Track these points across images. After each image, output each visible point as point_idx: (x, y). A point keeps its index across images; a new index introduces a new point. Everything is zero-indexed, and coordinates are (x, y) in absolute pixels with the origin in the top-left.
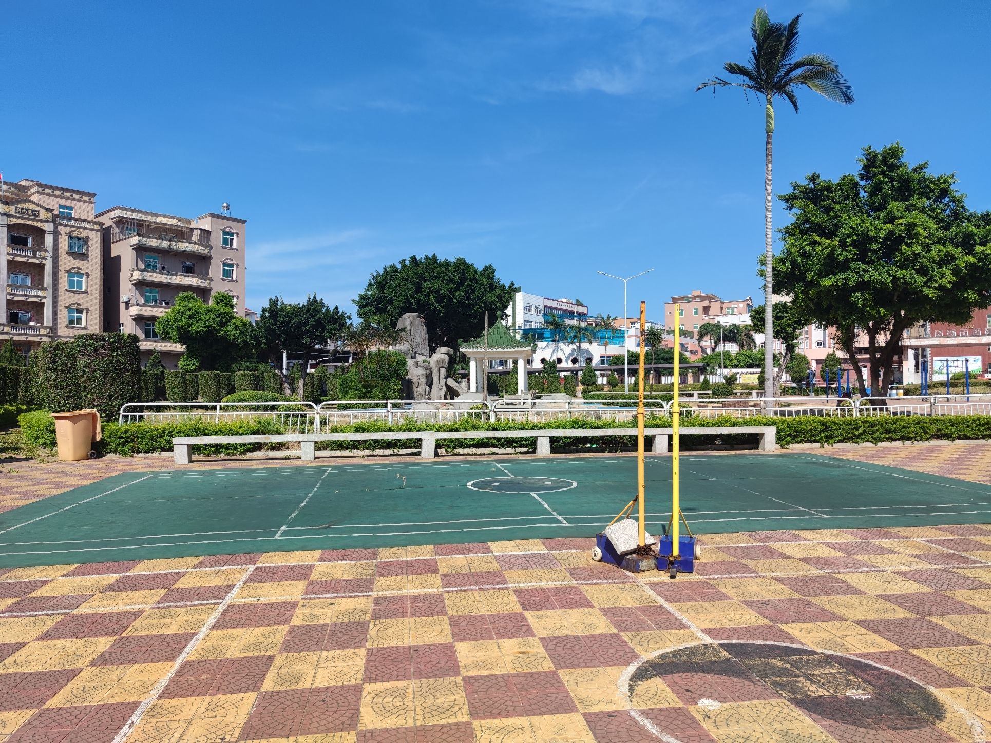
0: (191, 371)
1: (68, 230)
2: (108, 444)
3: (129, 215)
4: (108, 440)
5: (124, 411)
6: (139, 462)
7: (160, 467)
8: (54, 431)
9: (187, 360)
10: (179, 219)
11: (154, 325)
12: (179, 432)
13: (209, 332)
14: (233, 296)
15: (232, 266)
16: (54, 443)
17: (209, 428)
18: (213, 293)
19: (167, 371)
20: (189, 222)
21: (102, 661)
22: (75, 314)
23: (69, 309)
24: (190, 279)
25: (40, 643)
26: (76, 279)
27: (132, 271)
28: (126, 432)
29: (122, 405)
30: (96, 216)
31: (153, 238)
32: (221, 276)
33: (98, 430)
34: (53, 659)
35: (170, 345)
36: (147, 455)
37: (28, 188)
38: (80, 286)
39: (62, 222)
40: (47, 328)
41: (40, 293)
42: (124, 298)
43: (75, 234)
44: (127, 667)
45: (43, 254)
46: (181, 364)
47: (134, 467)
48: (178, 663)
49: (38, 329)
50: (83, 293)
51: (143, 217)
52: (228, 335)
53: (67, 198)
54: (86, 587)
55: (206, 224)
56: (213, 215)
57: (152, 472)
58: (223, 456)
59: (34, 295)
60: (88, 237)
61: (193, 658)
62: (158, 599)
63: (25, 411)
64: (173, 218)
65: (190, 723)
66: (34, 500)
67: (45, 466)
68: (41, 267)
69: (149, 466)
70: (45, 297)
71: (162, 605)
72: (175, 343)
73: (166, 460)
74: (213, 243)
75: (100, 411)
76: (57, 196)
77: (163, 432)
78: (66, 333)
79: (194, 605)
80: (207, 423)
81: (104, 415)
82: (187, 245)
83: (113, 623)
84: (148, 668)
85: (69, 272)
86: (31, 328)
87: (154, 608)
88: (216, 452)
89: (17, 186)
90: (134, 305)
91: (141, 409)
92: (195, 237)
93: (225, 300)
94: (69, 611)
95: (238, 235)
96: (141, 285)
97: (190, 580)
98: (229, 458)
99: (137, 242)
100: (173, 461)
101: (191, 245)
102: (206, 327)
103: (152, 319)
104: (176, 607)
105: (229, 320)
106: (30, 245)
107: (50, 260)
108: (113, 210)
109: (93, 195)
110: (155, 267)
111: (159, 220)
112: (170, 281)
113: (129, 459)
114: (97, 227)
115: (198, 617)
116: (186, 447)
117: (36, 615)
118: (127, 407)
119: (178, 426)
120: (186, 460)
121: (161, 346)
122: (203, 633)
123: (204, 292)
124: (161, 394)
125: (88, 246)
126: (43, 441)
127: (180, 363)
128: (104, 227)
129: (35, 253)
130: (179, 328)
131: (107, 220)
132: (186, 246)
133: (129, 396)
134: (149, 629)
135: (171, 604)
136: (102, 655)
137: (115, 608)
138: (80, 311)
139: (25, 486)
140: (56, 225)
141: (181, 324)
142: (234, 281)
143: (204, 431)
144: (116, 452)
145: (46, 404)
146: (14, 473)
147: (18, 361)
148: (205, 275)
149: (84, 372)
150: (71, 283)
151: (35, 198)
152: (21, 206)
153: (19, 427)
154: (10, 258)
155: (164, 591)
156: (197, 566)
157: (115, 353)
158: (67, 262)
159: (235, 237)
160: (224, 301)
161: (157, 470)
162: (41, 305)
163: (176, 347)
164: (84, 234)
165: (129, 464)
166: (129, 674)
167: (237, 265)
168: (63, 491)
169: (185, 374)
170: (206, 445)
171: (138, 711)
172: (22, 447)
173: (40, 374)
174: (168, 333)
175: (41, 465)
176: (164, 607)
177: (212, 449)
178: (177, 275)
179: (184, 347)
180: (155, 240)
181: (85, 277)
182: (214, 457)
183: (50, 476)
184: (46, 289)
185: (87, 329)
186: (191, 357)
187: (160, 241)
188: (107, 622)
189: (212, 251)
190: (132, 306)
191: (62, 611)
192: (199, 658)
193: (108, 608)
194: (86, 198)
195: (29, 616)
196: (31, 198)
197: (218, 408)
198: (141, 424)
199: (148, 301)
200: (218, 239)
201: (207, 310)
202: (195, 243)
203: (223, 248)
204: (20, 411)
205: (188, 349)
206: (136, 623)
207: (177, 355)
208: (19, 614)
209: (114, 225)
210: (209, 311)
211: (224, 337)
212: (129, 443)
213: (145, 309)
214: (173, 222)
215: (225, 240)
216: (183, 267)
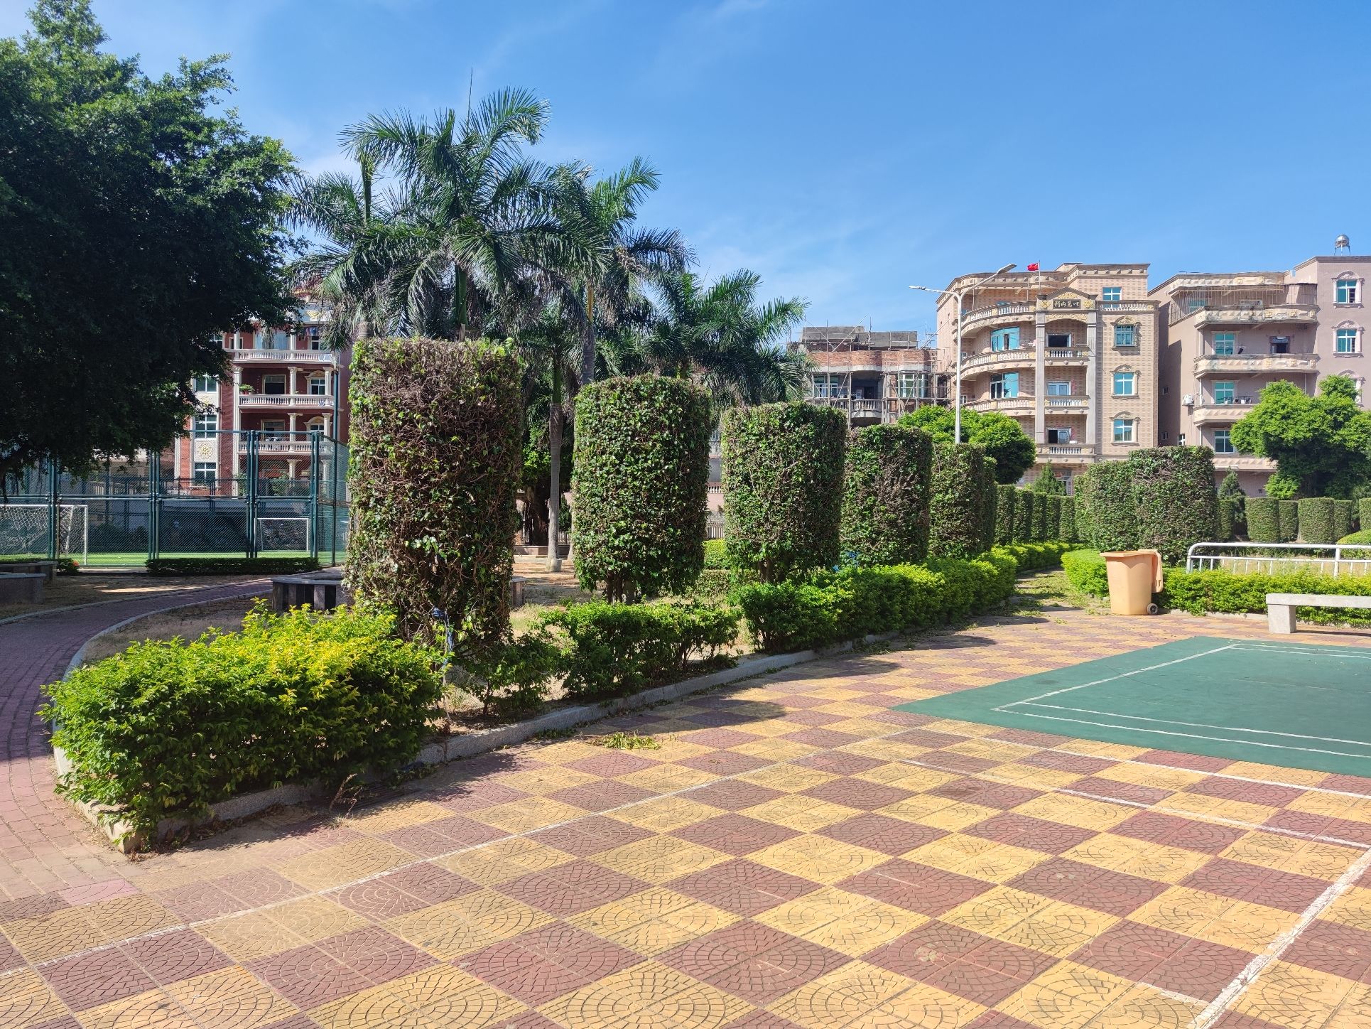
0: (1286, 498)
1: (1114, 318)
2: (1172, 597)
3: (1193, 283)
4: (1173, 591)
5: (1194, 553)
6: (1216, 624)
7: (1248, 634)
8: (1105, 576)
9: (1278, 482)
10: (1266, 276)
11: (1228, 434)
12: (1274, 586)
13: (1315, 439)
14: (1356, 380)
15: (1353, 332)
16: (1105, 592)
17: (1324, 583)
18: (1319, 379)
19: (1247, 499)
20: (1282, 276)
21: (1194, 882)
22: (1123, 427)
23: (1116, 421)
24: (1283, 361)
25: (1114, 837)
26: (1123, 380)
27: (1197, 360)
28: (1197, 582)
29: (1190, 545)
30: (1150, 294)
31: (1230, 309)
32: (1334, 349)
33: (1159, 577)
34: (1131, 861)
35: (1251, 460)
36: (1226, 616)
37: (1067, 274)
38: (1129, 390)
39: (1107, 309)
40: (1089, 446)
41: (1081, 403)
42: (1185, 399)
43: (1123, 322)
44: (1231, 901)
45: (1084, 353)
46: (1269, 488)
47: (1210, 631)
48: (1306, 918)
49: (1079, 449)
50: (1132, 398)
51: (1214, 283)
52: (1345, 441)
53: (1112, 277)
54: (1163, 780)
55: (1309, 275)
56: (1321, 260)
57: (1235, 641)
58: (1346, 627)
59: (1074, 406)
60: (1139, 324)
61: (1329, 918)
62: (1265, 820)
63: (1068, 550)
64: (1256, 275)
65: (1335, 1012)
66: (1087, 660)
67: (1096, 618)
68: (1082, 370)
69: (1229, 631)
70: (1087, 408)
71: (1272, 829)
72: (1261, 457)
73: (1255, 625)
74: (1320, 301)
75: (1161, 551)
76: (1101, 278)
77: (1250, 586)
78: (1115, 453)
79: (1323, 841)
80: (1318, 576)
81: (1166, 557)
82: (1278, 311)
83: (1204, 837)
84: (1261, 912)
85: (1117, 373)
86: (1071, 448)
87: (1261, 830)
88: (1335, 621)
89: (1056, 275)
90: (1199, 408)
91: (1217, 551)
92: (1293, 296)
93: (1342, 387)
94: (1144, 806)
95: (1363, 281)
96: (1209, 378)
97: (1311, 803)
98: (1358, 630)
99: (1204, 319)
100: (1267, 628)
101: (1285, 310)
102: (1309, 431)
103: (1226, 425)
104: (1294, 836)
105: (1347, 418)
106: (1070, 344)
107: (1093, 359)
108: (1172, 280)
109: (1145, 266)
110: (1230, 350)
111: (1235, 282)
112: (1252, 368)
113: (1201, 620)
114: (1150, 308)
115: (1331, 860)
116: (1287, 610)
117: (1105, 801)
118: (1196, 548)
119: (1273, 578)
120: (1287, 629)
121: (1238, 463)
122: (1341, 885)
123: (1305, 379)
124: (1240, 531)
125: (1139, 335)
126: (1092, 587)
127: (1267, 486)
128: (1160, 306)
129: (1075, 354)
130: (1267, 435)
131: (1164, 297)
132: (1277, 314)
133: (1200, 533)
134: (1256, 858)
135: (1285, 831)
136: (1193, 875)
137: (1205, 817)
138: (1129, 422)
139: (1076, 641)
140: (1100, 314)
141: (1269, 429)
142: (1356, 355)
143: (1315, 587)
144: (1183, 608)
145: (1094, 542)
146: (1062, 624)
147: (1057, 489)
148: (1307, 352)
149: (1141, 500)
150: (1118, 387)
151: (1074, 286)
152: (1061, 297)
153: (1062, 569)
154: (1048, 364)
155: (1273, 811)
156: (1322, 786)
157: (1180, 475)
158: (1113, 360)
159: (1358, 287)
160: (1339, 388)
161: (1244, 638)
162: (1082, 419)
163: (1261, 463)
164: (1134, 320)
165: (1202, 625)
166: (1233, 910)
167: (1362, 331)
168: (1120, 652)
169: (1276, 502)
170: (1318, 608)
171: (1252, 966)
172: (1066, 593)
173: (1087, 504)
174: (1249, 444)
175: (1091, 617)
176: (1276, 833)
177: (1330, 615)
178: (1262, 358)
179: (1275, 462)
180: (1230, 312)
181: (1135, 375)
182: (1331, 627)
183: (1102, 631)
184: (1088, 398)
185: (1138, 445)
186: (1285, 478)
187: (1237, 312)
188: (1195, 832)
189: (1319, 314)
190: (1197, 409)
191: (1136, 804)
192: (1339, 921)
193: (1198, 815)
194: (1136, 272)
195: (1097, 800)
196: (1072, 286)
197: (1338, 553)
198: (1216, 572)
199: (1219, 400)
200: (1328, 294)
201: (1312, 406)
202: (1292, 307)
203: (1338, 306)
204: (1062, 551)
205: (1279, 466)
206: (1237, 844)
207: (1264, 475)
208: (1085, 794)
209: (1173, 302)
210: (1313, 407)
211: (1341, 446)
212: (1201, 597)
213: (1215, 411)
214: (1259, 280)
215: (1341, 295)
216: (1273, 344)
